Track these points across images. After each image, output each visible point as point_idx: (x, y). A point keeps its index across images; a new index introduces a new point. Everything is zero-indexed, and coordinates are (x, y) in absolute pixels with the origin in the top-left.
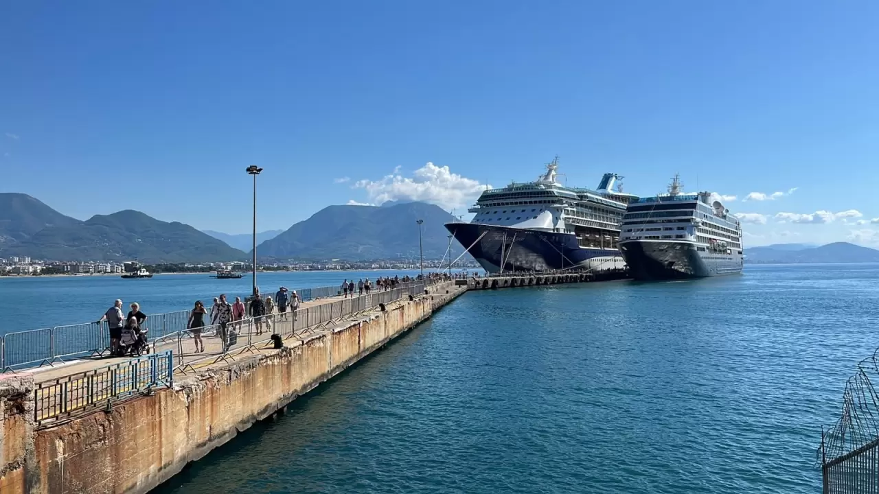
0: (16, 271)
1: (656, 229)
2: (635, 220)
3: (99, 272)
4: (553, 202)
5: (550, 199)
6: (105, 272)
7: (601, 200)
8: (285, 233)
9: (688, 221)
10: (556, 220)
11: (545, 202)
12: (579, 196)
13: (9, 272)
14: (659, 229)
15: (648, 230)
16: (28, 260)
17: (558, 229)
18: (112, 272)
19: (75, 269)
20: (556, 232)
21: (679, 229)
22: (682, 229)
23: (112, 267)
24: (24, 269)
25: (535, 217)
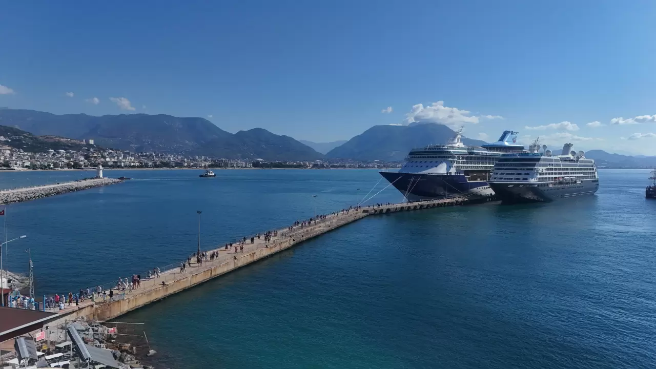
0: (195, 165)
1: (512, 174)
2: (501, 167)
3: (239, 167)
4: (449, 157)
5: (448, 155)
6: (242, 167)
7: (486, 153)
8: (348, 142)
9: (532, 169)
10: (449, 167)
11: (444, 157)
12: (468, 152)
13: (192, 166)
14: (514, 174)
15: (507, 174)
16: (203, 158)
17: (450, 173)
18: (246, 167)
19: (226, 165)
20: (449, 175)
21: (525, 174)
22: (528, 174)
23: (246, 164)
24: (199, 164)
25: (436, 166)
